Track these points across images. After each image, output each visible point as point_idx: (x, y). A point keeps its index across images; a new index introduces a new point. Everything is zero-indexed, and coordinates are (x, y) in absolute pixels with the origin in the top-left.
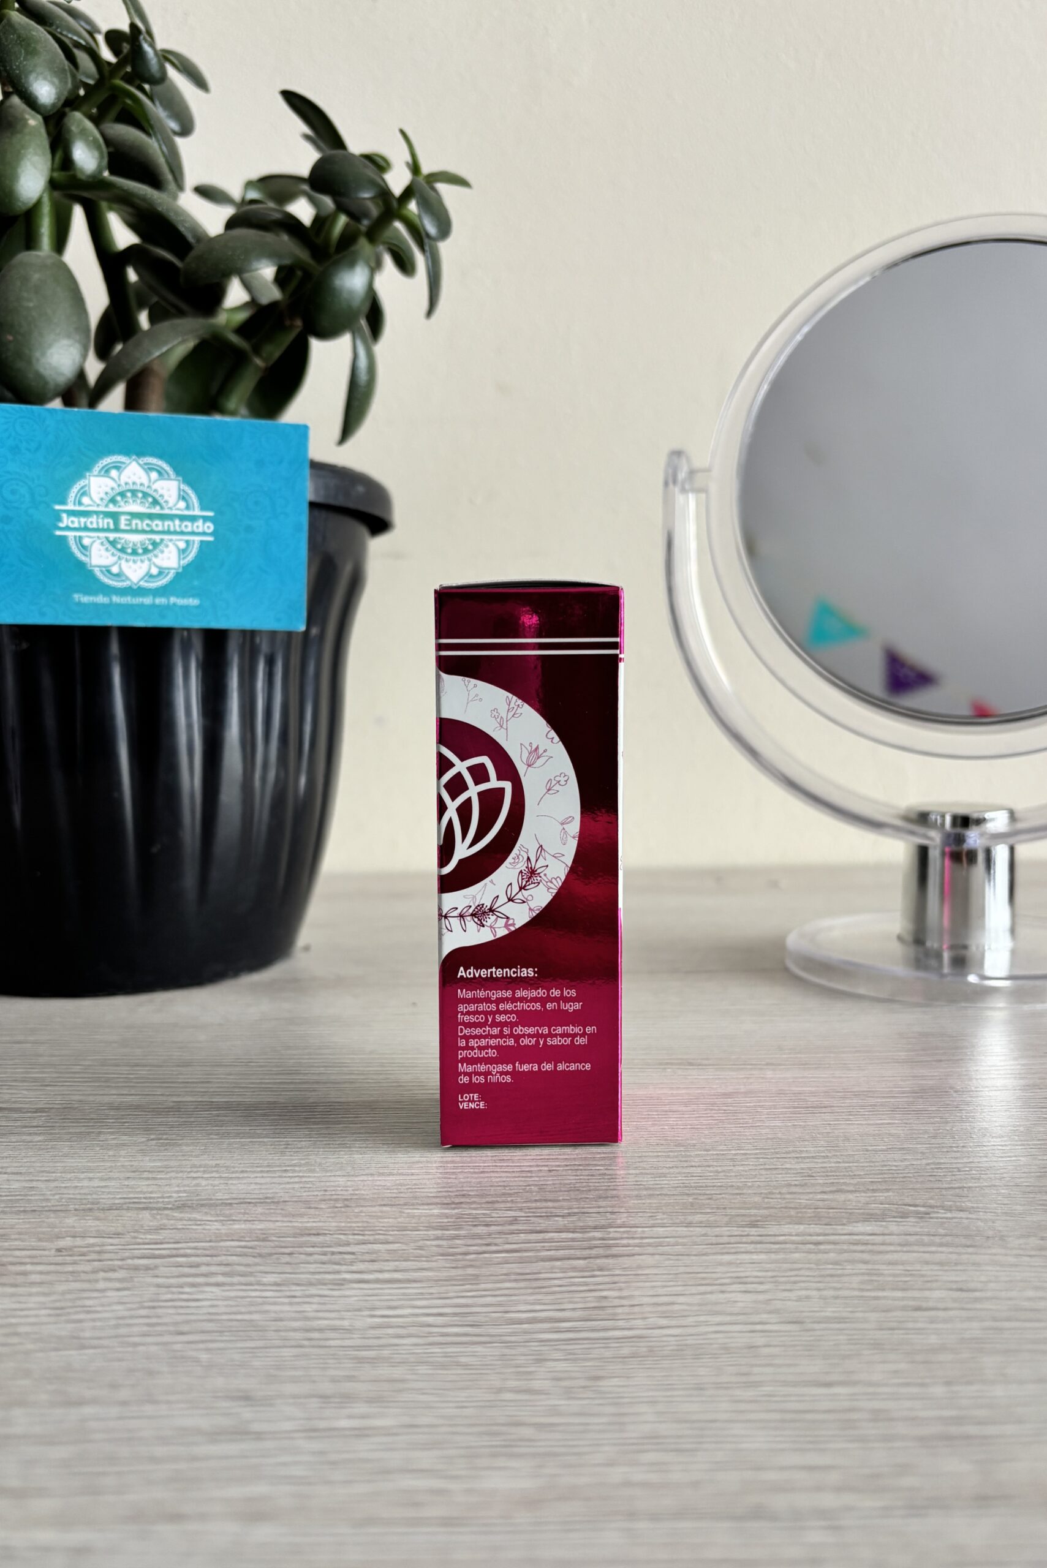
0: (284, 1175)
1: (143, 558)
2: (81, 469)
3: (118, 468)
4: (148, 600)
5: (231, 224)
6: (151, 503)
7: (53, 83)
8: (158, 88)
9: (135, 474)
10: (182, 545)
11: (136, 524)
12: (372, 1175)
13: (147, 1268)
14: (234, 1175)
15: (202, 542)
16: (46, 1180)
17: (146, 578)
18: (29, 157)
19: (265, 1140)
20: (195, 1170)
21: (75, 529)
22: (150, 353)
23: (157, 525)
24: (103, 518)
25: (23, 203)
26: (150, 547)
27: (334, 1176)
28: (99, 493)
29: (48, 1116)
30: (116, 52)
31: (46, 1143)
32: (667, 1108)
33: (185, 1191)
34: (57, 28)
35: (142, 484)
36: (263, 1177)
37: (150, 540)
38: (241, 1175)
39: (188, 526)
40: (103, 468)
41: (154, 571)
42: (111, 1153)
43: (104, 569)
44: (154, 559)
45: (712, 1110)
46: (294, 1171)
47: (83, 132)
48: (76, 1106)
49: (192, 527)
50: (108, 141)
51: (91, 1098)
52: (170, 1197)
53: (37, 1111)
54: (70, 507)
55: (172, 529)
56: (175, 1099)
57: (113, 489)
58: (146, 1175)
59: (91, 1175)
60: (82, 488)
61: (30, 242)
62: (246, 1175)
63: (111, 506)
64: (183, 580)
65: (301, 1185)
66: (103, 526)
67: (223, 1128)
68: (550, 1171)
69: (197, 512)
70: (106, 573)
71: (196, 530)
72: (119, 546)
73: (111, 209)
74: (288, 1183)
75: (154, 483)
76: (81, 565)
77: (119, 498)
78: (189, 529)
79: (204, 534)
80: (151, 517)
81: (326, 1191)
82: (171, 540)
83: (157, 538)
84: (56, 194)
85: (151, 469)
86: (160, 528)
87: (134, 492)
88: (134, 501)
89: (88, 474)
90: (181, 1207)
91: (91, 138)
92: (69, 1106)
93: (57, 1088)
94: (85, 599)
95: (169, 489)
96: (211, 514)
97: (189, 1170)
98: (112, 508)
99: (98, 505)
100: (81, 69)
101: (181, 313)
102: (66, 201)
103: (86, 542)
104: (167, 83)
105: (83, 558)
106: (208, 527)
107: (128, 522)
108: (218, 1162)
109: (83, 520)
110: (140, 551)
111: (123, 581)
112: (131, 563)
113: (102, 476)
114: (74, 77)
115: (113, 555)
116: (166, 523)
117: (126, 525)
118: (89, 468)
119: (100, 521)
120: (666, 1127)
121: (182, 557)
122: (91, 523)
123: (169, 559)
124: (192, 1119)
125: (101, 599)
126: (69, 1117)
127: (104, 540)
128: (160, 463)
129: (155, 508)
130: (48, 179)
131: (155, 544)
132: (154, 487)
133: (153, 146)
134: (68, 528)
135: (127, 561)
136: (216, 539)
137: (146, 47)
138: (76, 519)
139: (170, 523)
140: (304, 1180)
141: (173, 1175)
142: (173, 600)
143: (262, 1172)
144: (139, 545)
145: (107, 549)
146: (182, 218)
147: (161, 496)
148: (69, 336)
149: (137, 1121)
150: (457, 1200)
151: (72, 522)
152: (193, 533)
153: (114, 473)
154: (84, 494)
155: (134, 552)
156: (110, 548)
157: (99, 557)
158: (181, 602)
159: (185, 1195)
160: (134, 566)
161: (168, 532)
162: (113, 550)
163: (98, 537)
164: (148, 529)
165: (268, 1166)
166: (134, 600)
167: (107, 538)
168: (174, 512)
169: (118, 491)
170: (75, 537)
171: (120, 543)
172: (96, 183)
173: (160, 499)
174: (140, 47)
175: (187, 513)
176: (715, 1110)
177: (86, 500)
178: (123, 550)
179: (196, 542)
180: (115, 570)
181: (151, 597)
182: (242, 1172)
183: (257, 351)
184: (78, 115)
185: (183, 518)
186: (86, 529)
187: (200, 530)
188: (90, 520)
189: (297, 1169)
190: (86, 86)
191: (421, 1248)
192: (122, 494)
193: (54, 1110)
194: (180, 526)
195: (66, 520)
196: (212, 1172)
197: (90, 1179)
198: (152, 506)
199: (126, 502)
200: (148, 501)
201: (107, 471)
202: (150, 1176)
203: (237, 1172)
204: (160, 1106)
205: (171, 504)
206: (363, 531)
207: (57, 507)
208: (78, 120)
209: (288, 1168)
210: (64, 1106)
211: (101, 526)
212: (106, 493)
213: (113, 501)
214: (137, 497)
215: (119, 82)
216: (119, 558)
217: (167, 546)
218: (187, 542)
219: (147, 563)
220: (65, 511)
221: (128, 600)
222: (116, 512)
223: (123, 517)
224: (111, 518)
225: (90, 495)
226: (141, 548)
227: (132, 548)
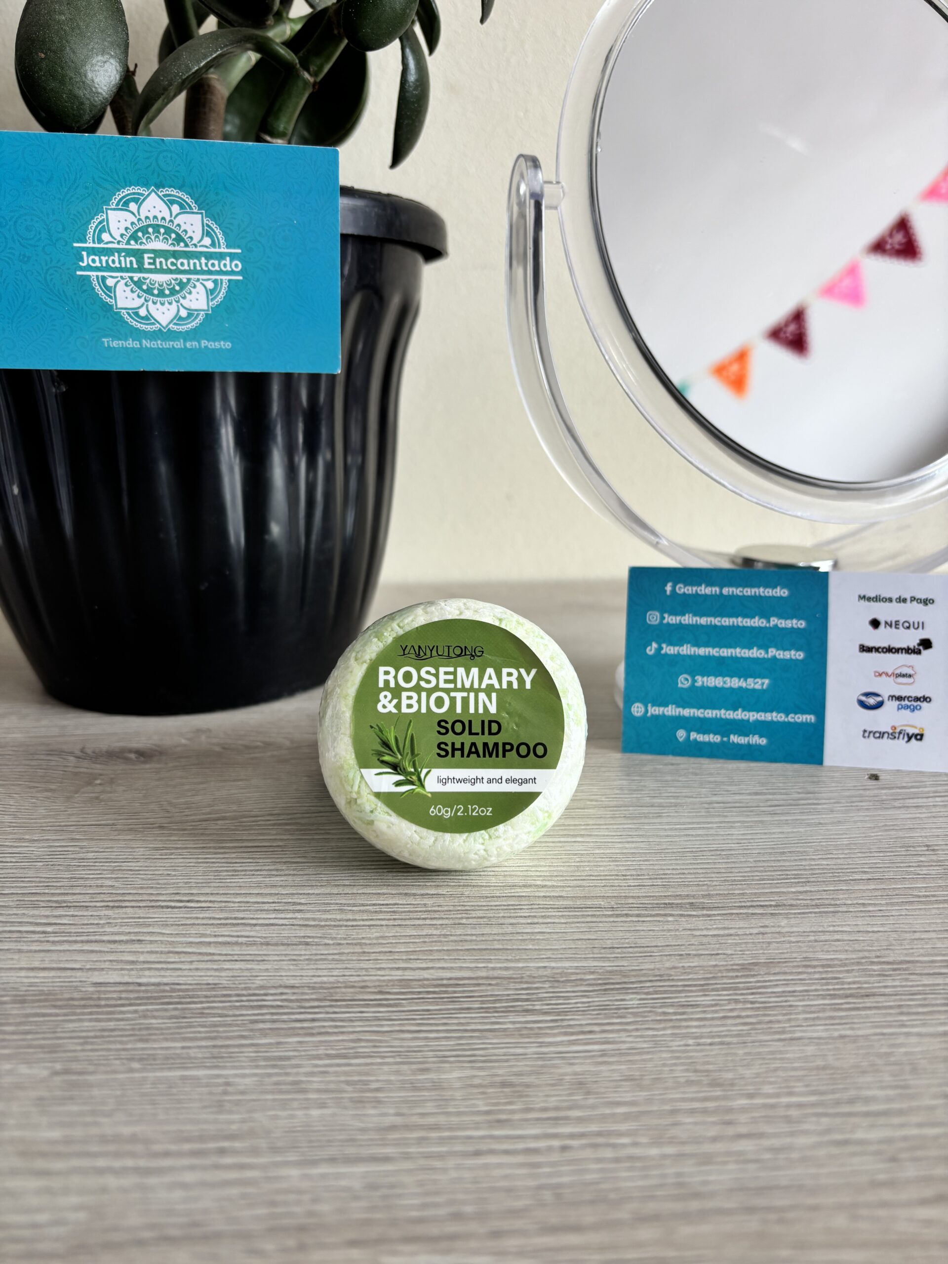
1: (170, 299)
2: (99, 202)
3: (135, 201)
4: (178, 344)
6: (174, 240)
9: (154, 208)
10: (210, 285)
11: (161, 263)
15: (230, 282)
17: (177, 321)
21: (97, 269)
23: (182, 264)
24: (125, 257)
26: (177, 288)
28: (119, 229)
35: (163, 218)
37: (176, 279)
39: (215, 265)
40: (120, 201)
41: (184, 313)
43: (132, 312)
44: (182, 301)
49: (220, 266)
54: (89, 244)
55: (198, 268)
57: (133, 224)
60: (100, 222)
63: (132, 242)
64: (212, 321)
66: (126, 265)
69: (223, 249)
70: (134, 316)
71: (223, 270)
72: (145, 287)
75: (175, 218)
76: (108, 308)
77: (140, 234)
79: (232, 272)
82: (196, 281)
83: (182, 279)
85: (172, 202)
87: (156, 228)
89: (105, 207)
94: (115, 344)
95: (193, 223)
96: (238, 251)
98: (134, 246)
99: (119, 242)
105: (108, 301)
106: (236, 265)
107: (152, 261)
109: (104, 258)
110: (167, 292)
112: (159, 305)
115: (139, 296)
116: (192, 262)
119: (122, 259)
121: (211, 297)
122: (113, 261)
123: (198, 300)
125: (131, 343)
127: (128, 280)
128: (181, 196)
131: (182, 285)
132: (176, 222)
134: (89, 268)
135: (155, 303)
138: (97, 258)
139: (196, 261)
142: (204, 343)
144: (165, 285)
145: (132, 291)
147: (185, 231)
151: (94, 261)
152: (220, 272)
153: (132, 206)
154: (103, 230)
155: (161, 294)
156: (136, 289)
157: (125, 299)
158: (212, 345)
160: (162, 308)
162: (139, 291)
163: (122, 278)
167: (131, 279)
168: (200, 249)
169: (139, 226)
170: (98, 278)
171: (145, 283)
173: (183, 235)
175: (212, 250)
177: (105, 237)
178: (149, 291)
179: (224, 282)
180: (142, 312)
181: (181, 341)
185: (209, 256)
187: (228, 268)
188: (112, 258)
194: (206, 265)
195: (87, 259)
198: (176, 243)
200: (170, 237)
201: (125, 205)
205: (195, 241)
211: (124, 266)
212: (126, 229)
213: (134, 237)
216: (146, 300)
217: (194, 287)
219: (175, 304)
220: (84, 249)
222: (139, 250)
223: (146, 256)
224: (133, 256)
225: (109, 231)
226: (168, 289)
227: (158, 289)
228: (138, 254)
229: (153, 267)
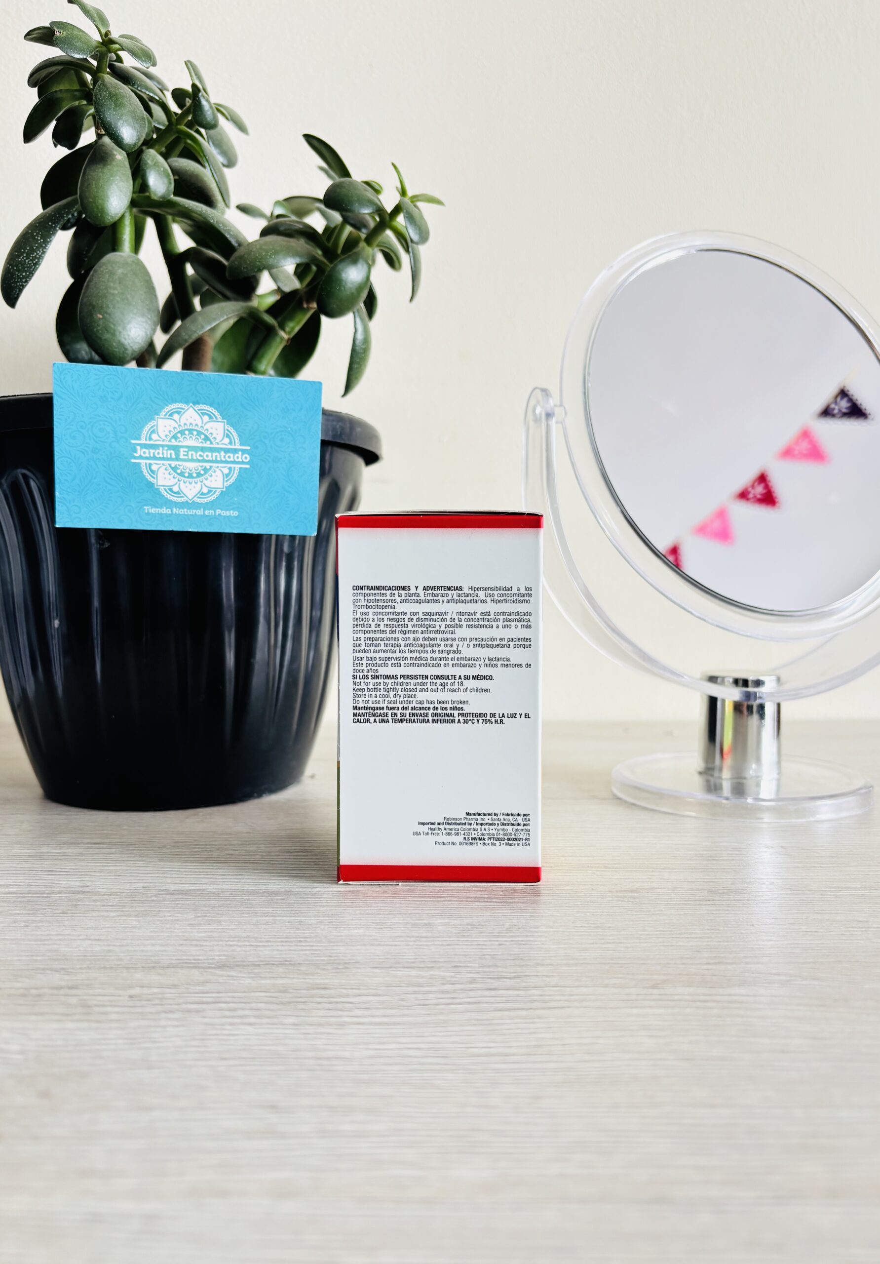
0: (299, 944)
1: (196, 480)
2: (152, 413)
3: (178, 413)
4: (200, 512)
5: (265, 233)
6: (203, 439)
7: (134, 128)
8: (212, 132)
9: (191, 417)
10: (226, 471)
11: (192, 455)
12: (365, 945)
13: (198, 1011)
14: (261, 944)
15: (240, 468)
16: (120, 945)
17: (198, 495)
18: (116, 183)
19: (285, 918)
20: (232, 939)
21: (146, 458)
22: (203, 327)
23: (207, 456)
24: (167, 450)
25: (112, 217)
26: (202, 472)
27: (337, 945)
28: (164, 431)
29: (120, 898)
30: (181, 105)
31: (119, 918)
32: (588, 900)
33: (224, 955)
34: (138, 86)
35: (197, 425)
36: (283, 945)
37: (202, 466)
38: (266, 944)
39: (231, 457)
40: (168, 412)
41: (205, 490)
42: (168, 926)
43: (167, 488)
44: (205, 481)
45: (622, 901)
46: (306, 942)
47: (156, 164)
48: (141, 891)
49: (234, 458)
50: (174, 171)
51: (152, 886)
52: (213, 959)
53: (112, 894)
54: (143, 441)
55: (219, 459)
56: (215, 887)
57: (175, 428)
58: (194, 943)
59: (153, 942)
60: (152, 427)
61: (114, 245)
62: (270, 944)
63: (173, 440)
64: (226, 496)
65: (311, 952)
66: (167, 456)
67: (252, 909)
68: (500, 945)
69: (238, 446)
70: (168, 490)
71: (237, 460)
72: (179, 471)
73: (174, 221)
74: (302, 950)
75: (205, 425)
76: (150, 485)
77: (179, 435)
78: (232, 459)
79: (243, 463)
80: (203, 449)
81: (330, 956)
82: (218, 467)
83: (207, 465)
84: (135, 210)
85: (204, 414)
86: (210, 458)
87: (191, 431)
88: (191, 437)
89: (156, 417)
90: (223, 966)
91: (162, 169)
92: (136, 891)
93: (125, 878)
94: (153, 510)
95: (217, 429)
96: (248, 448)
97: (227, 939)
98: (174, 443)
99: (163, 440)
100: (154, 118)
101: (227, 298)
102: (141, 216)
103: (154, 468)
104: (219, 127)
105: (152, 480)
106: (246, 458)
107: (186, 453)
108: (248, 934)
109: (152, 451)
110: (195, 475)
111: (182, 497)
112: (188, 484)
113: (167, 418)
114: (150, 123)
115: (174, 477)
116: (214, 454)
117: (184, 455)
118: (157, 413)
119: (165, 452)
120: (588, 914)
121: (225, 479)
122: (158, 453)
123: (217, 481)
124: (229, 902)
125: (165, 511)
126: (136, 899)
127: (168, 466)
128: (210, 409)
129: (206, 443)
130: (130, 200)
131: (206, 470)
132: (205, 427)
133: (205, 174)
134: (141, 457)
135: (184, 482)
136: (251, 466)
137: (204, 102)
138: (147, 451)
139: (217, 454)
140: (314, 948)
141: (216, 943)
142: (218, 512)
143: (282, 942)
144: (194, 470)
145: (170, 474)
146: (228, 228)
147: (212, 434)
148: (143, 315)
149: (188, 903)
150: (430, 965)
151: (144, 453)
152: (234, 462)
153: (176, 416)
154: (153, 432)
155: (190, 476)
156: (172, 472)
157: (164, 479)
158: (224, 513)
159: (224, 958)
160: (190, 486)
161: (216, 461)
162: (174, 473)
163: (163, 464)
164: (202, 458)
165: (287, 938)
166: (189, 511)
167: (170, 465)
168: (220, 446)
169: (179, 430)
170: (146, 464)
171: (179, 468)
172: (166, 203)
173: (209, 436)
174: (199, 102)
175: (230, 447)
176: (625, 902)
177: (154, 436)
178: (182, 474)
179: (236, 468)
180: (175, 489)
181: (202, 509)
182: (267, 941)
183: (282, 328)
184: (152, 152)
185: (227, 451)
186: (154, 458)
187: (240, 460)
188: (157, 451)
189: (308, 940)
190: (157, 130)
191: (403, 1000)
192: (182, 432)
193: (125, 894)
194: (225, 457)
195: (140, 452)
196: (245, 941)
197: (153, 945)
198: (203, 441)
199: (185, 437)
200: (200, 437)
201: (171, 415)
202: (198, 943)
203: (262, 942)
204: (204, 892)
205: (217, 441)
206: (360, 462)
207: (133, 442)
208: (152, 156)
209: (302, 939)
210: (132, 891)
211: (165, 456)
212: (170, 431)
213: (175, 437)
214: (193, 434)
215: (183, 128)
216: (179, 480)
217: (215, 472)
218: (230, 468)
219: (199, 483)
220: (138, 444)
221: (185, 511)
222: (177, 446)
223: (182, 450)
224: (173, 450)
225: (158, 433)
226: (195, 473)
227: (188, 473)
228: (176, 449)
229: (186, 457)
